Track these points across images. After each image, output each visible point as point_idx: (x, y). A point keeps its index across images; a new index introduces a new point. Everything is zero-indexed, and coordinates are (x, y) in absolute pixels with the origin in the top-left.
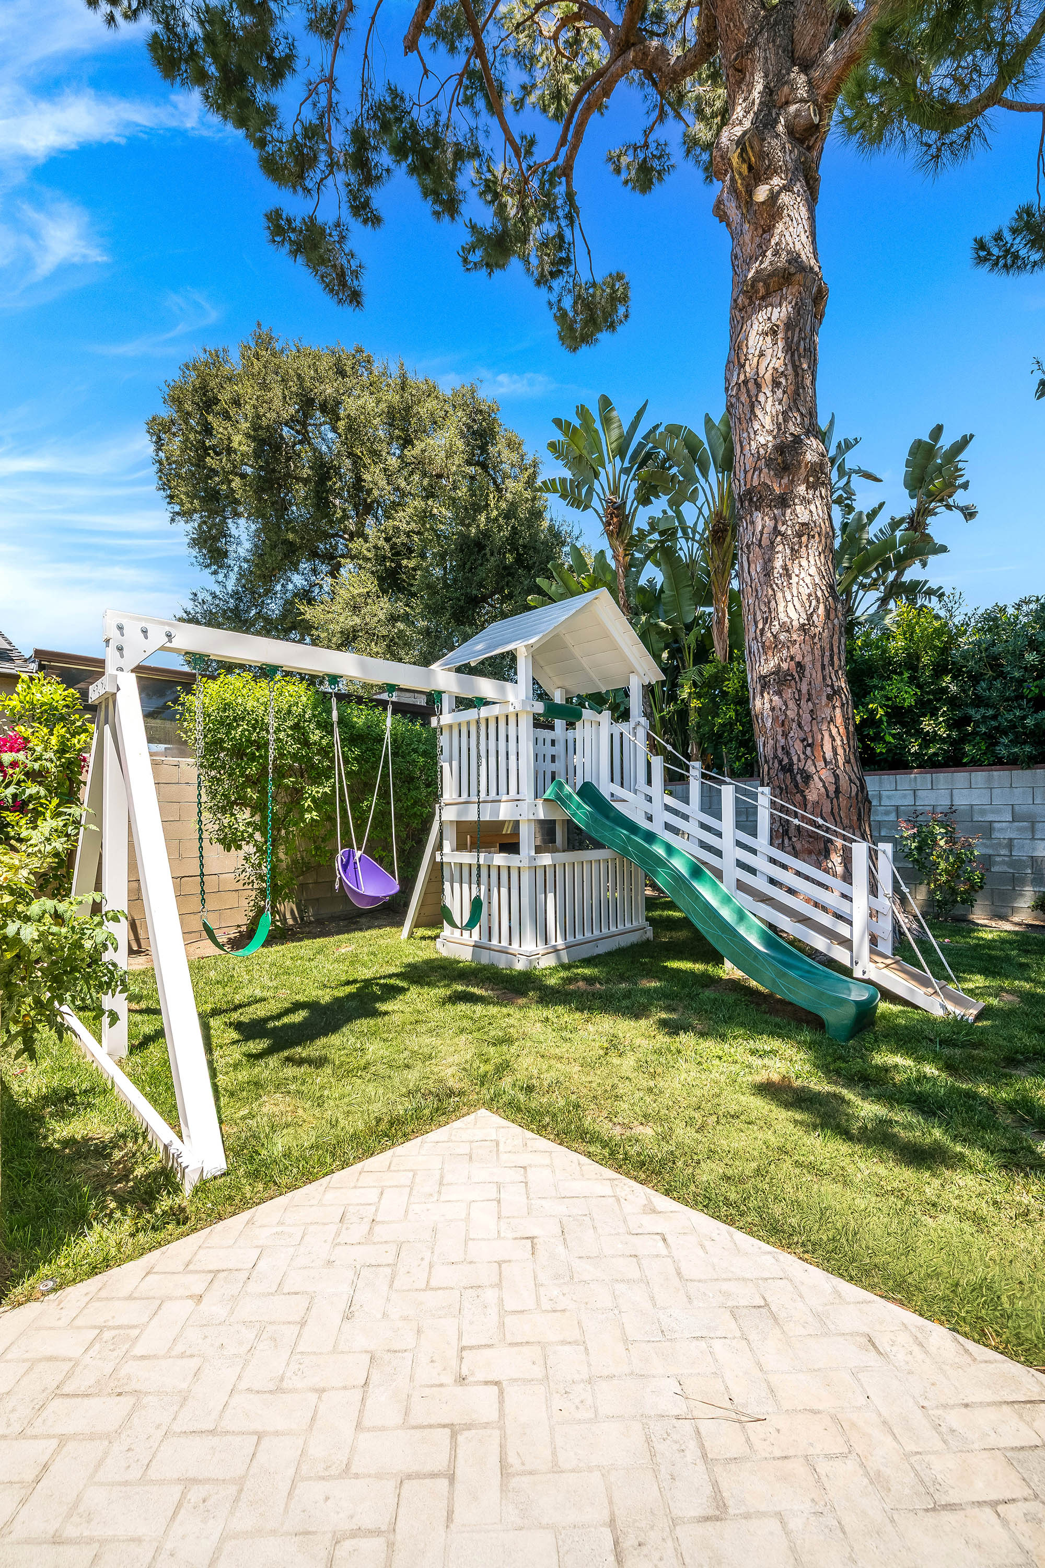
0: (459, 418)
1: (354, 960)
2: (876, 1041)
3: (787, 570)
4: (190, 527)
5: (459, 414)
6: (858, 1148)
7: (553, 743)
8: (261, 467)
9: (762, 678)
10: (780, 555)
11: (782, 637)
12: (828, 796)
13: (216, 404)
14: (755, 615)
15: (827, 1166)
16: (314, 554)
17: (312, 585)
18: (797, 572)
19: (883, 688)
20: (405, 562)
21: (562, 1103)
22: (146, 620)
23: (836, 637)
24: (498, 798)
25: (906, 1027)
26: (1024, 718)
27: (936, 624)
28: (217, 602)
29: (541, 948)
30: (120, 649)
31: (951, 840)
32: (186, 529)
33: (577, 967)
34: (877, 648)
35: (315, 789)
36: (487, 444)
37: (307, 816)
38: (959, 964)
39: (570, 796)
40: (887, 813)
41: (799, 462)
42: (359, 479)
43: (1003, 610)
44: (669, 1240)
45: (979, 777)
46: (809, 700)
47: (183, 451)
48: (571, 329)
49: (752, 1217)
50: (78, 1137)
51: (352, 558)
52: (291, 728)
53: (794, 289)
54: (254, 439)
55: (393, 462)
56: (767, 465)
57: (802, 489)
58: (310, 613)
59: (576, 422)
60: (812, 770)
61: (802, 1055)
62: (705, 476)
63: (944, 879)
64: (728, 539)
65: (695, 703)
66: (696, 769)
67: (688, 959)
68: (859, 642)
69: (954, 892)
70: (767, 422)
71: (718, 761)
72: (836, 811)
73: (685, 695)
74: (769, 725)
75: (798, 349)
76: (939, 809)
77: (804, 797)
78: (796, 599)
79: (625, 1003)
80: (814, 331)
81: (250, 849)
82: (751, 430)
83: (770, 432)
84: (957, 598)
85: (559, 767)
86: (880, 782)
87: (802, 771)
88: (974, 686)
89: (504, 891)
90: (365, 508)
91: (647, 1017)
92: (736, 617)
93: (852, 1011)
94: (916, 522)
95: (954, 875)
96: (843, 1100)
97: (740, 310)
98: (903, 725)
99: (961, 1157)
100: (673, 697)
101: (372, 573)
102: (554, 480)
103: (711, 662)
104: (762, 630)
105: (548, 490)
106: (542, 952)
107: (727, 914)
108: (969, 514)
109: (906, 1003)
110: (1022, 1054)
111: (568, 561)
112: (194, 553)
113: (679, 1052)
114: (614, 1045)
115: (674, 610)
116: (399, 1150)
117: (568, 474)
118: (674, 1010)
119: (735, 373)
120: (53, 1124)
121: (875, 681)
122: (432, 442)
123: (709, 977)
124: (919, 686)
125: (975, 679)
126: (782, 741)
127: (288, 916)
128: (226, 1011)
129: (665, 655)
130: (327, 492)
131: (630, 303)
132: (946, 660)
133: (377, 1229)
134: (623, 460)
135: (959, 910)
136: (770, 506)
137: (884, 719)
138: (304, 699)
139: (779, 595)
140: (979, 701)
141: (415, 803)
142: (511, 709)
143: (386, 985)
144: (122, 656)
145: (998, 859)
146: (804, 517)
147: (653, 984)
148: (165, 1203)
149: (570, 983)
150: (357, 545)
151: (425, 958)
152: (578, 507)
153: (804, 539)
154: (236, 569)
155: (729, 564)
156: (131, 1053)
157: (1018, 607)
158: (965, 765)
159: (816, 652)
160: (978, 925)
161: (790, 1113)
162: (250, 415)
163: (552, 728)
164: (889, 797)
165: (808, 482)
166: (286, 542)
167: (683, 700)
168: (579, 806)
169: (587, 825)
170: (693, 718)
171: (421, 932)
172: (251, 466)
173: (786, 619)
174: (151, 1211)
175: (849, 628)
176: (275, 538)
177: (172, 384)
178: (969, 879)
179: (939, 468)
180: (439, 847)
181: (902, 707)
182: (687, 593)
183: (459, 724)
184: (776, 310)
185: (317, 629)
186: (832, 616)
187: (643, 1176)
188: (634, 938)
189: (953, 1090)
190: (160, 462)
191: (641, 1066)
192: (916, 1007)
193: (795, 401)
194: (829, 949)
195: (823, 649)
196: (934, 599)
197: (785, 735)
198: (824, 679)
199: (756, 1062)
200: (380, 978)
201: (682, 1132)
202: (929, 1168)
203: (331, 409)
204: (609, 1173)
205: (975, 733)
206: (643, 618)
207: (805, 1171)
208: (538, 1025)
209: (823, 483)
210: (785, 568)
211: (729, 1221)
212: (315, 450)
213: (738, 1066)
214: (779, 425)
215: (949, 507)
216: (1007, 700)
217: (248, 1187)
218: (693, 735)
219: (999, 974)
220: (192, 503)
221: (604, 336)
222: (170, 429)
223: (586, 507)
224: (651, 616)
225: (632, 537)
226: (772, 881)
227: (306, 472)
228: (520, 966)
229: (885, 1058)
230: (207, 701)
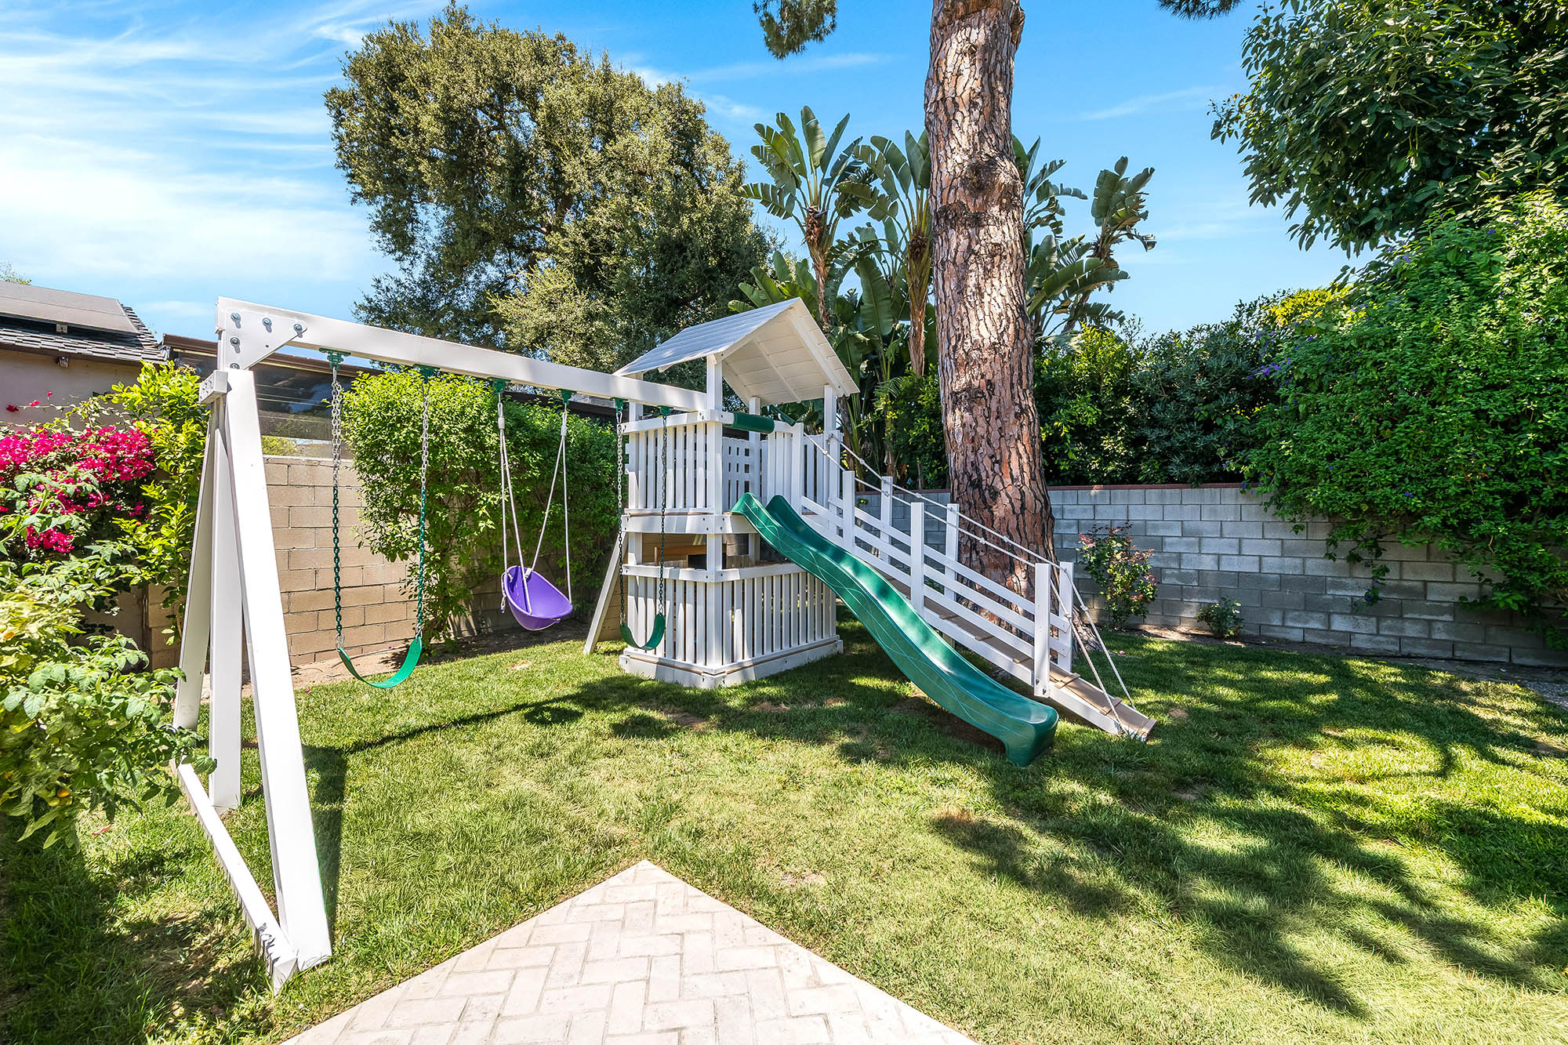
0: (663, 117)
1: (529, 679)
2: (1054, 765)
3: (980, 289)
4: (373, 209)
5: (664, 112)
6: (1033, 895)
7: (747, 452)
8: (452, 152)
9: (954, 394)
10: (973, 274)
11: (974, 354)
12: (1014, 512)
13: (402, 81)
14: (948, 331)
15: (1002, 919)
16: (510, 245)
17: (507, 278)
18: (989, 291)
19: (1067, 407)
20: (604, 259)
21: (731, 849)
22: (271, 311)
23: (1024, 357)
24: (684, 511)
25: (1083, 749)
26: (1194, 439)
27: (1117, 347)
28: (403, 290)
29: (727, 666)
30: (235, 343)
31: (1127, 553)
32: (370, 211)
33: (764, 685)
34: (1063, 368)
35: (490, 496)
36: (693, 144)
37: (482, 524)
38: (1133, 677)
39: (758, 511)
40: (1069, 526)
41: (994, 184)
42: (558, 171)
43: (1177, 336)
44: (832, 1023)
45: (1153, 494)
46: (998, 417)
47: (365, 128)
48: (779, 36)
49: (922, 987)
50: (154, 918)
51: (549, 252)
52: (465, 430)
53: (992, 12)
54: (445, 121)
55: (594, 156)
56: (962, 184)
57: (995, 210)
58: (502, 307)
59: (778, 130)
60: (1000, 486)
61: (983, 784)
62: (906, 191)
63: (1119, 590)
64: (926, 255)
65: (890, 415)
66: (887, 483)
67: (875, 676)
68: (1046, 362)
69: (1129, 603)
70: (964, 141)
71: (913, 472)
72: (1021, 527)
73: (881, 408)
74: (959, 441)
75: (994, 71)
76: (1116, 524)
77: (992, 512)
78: (987, 318)
79: (809, 726)
80: (1010, 55)
81: (416, 559)
82: (948, 148)
83: (966, 151)
84: (1136, 323)
85: (752, 476)
86: (1064, 497)
87: (991, 487)
88: (1150, 408)
89: (690, 607)
90: (565, 202)
91: (831, 742)
92: (931, 332)
93: (1031, 734)
94: (1102, 249)
95: (1130, 586)
96: (1021, 837)
97: (940, 28)
98: (1086, 443)
99: (1135, 901)
100: (869, 408)
101: (569, 268)
102: (756, 185)
103: (907, 375)
104: (955, 347)
105: (750, 195)
106: (727, 671)
107: (913, 634)
108: (1149, 244)
109: (1084, 722)
110: (1191, 775)
111: (771, 268)
112: (377, 238)
113: (859, 784)
114: (793, 779)
115: (872, 323)
116: (543, 917)
117: (771, 181)
118: (858, 733)
119: (934, 91)
120: (125, 900)
121: (1061, 400)
122: (636, 138)
123: (896, 695)
124: (1100, 406)
125: (1151, 401)
126: (972, 457)
127: (463, 628)
128: (370, 745)
129: (864, 366)
130: (524, 182)
131: (837, 14)
132: (1125, 382)
133: (503, 1027)
134: (824, 171)
135: (1132, 620)
136: (964, 224)
137: (1068, 436)
138: (480, 400)
139: (972, 313)
140: (1154, 423)
141: (604, 511)
142: (699, 419)
143: (558, 709)
144: (238, 351)
145: (1168, 572)
146: (997, 239)
147: (839, 704)
148: (246, 1006)
149: (755, 704)
150: (554, 239)
151: (606, 676)
152: (779, 215)
153: (997, 259)
154: (424, 257)
155: (926, 279)
156: (244, 803)
157: (1191, 334)
158: (1140, 483)
159: (1006, 371)
160: (1149, 635)
161: (967, 854)
162: (440, 96)
163: (746, 437)
164: (1071, 511)
165: (1001, 203)
166: (479, 230)
167: (879, 412)
168: (768, 521)
169: (775, 541)
170: (889, 429)
171: (604, 646)
172: (441, 150)
173: (977, 337)
174: (227, 1017)
175: (1038, 348)
176: (467, 227)
177: (354, 56)
178: (1142, 592)
179: (1123, 199)
180: (623, 560)
181: (1085, 426)
182: (886, 305)
183: (647, 432)
184: (974, 32)
185: (509, 324)
186: (1021, 336)
187: (811, 939)
188: (824, 652)
189: (1127, 821)
190: (340, 138)
191: (819, 803)
192: (1093, 726)
193: (991, 122)
194: (1011, 667)
195: (1012, 368)
196: (1115, 322)
197: (975, 451)
198: (1013, 397)
199: (937, 793)
200: (552, 702)
201: (855, 882)
202: (1104, 916)
203: (528, 97)
204: (775, 937)
205: (1150, 453)
206: (841, 329)
207: (979, 926)
208: (716, 754)
209: (1015, 205)
210: (978, 287)
211: (898, 992)
212: (510, 137)
213: (918, 798)
214: (975, 145)
215: (1130, 236)
216: (1179, 422)
217: (355, 978)
218: (889, 446)
219: (1168, 687)
220: (374, 184)
221: (811, 44)
222: (351, 104)
223: (788, 215)
224: (849, 327)
225: (833, 249)
226: (959, 598)
227: (500, 161)
228: (704, 685)
229: (1062, 785)
230: (367, 399)
